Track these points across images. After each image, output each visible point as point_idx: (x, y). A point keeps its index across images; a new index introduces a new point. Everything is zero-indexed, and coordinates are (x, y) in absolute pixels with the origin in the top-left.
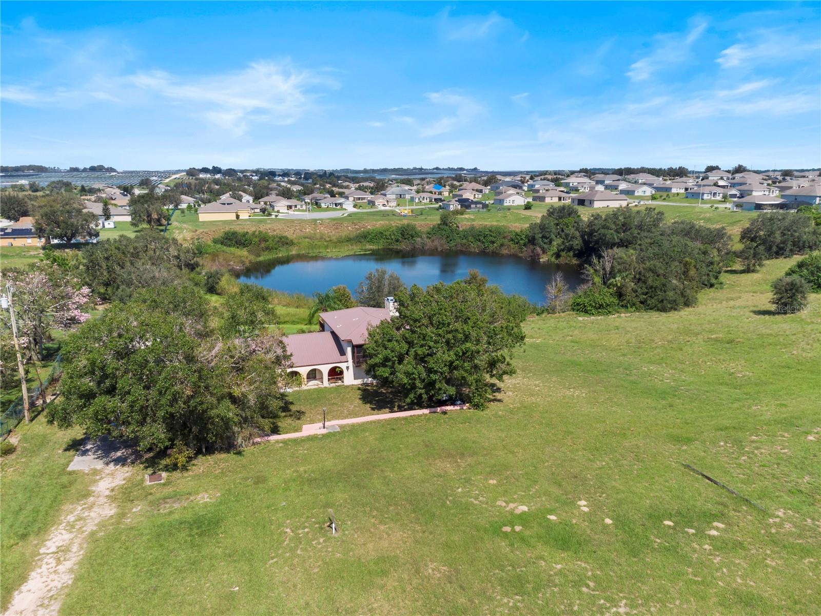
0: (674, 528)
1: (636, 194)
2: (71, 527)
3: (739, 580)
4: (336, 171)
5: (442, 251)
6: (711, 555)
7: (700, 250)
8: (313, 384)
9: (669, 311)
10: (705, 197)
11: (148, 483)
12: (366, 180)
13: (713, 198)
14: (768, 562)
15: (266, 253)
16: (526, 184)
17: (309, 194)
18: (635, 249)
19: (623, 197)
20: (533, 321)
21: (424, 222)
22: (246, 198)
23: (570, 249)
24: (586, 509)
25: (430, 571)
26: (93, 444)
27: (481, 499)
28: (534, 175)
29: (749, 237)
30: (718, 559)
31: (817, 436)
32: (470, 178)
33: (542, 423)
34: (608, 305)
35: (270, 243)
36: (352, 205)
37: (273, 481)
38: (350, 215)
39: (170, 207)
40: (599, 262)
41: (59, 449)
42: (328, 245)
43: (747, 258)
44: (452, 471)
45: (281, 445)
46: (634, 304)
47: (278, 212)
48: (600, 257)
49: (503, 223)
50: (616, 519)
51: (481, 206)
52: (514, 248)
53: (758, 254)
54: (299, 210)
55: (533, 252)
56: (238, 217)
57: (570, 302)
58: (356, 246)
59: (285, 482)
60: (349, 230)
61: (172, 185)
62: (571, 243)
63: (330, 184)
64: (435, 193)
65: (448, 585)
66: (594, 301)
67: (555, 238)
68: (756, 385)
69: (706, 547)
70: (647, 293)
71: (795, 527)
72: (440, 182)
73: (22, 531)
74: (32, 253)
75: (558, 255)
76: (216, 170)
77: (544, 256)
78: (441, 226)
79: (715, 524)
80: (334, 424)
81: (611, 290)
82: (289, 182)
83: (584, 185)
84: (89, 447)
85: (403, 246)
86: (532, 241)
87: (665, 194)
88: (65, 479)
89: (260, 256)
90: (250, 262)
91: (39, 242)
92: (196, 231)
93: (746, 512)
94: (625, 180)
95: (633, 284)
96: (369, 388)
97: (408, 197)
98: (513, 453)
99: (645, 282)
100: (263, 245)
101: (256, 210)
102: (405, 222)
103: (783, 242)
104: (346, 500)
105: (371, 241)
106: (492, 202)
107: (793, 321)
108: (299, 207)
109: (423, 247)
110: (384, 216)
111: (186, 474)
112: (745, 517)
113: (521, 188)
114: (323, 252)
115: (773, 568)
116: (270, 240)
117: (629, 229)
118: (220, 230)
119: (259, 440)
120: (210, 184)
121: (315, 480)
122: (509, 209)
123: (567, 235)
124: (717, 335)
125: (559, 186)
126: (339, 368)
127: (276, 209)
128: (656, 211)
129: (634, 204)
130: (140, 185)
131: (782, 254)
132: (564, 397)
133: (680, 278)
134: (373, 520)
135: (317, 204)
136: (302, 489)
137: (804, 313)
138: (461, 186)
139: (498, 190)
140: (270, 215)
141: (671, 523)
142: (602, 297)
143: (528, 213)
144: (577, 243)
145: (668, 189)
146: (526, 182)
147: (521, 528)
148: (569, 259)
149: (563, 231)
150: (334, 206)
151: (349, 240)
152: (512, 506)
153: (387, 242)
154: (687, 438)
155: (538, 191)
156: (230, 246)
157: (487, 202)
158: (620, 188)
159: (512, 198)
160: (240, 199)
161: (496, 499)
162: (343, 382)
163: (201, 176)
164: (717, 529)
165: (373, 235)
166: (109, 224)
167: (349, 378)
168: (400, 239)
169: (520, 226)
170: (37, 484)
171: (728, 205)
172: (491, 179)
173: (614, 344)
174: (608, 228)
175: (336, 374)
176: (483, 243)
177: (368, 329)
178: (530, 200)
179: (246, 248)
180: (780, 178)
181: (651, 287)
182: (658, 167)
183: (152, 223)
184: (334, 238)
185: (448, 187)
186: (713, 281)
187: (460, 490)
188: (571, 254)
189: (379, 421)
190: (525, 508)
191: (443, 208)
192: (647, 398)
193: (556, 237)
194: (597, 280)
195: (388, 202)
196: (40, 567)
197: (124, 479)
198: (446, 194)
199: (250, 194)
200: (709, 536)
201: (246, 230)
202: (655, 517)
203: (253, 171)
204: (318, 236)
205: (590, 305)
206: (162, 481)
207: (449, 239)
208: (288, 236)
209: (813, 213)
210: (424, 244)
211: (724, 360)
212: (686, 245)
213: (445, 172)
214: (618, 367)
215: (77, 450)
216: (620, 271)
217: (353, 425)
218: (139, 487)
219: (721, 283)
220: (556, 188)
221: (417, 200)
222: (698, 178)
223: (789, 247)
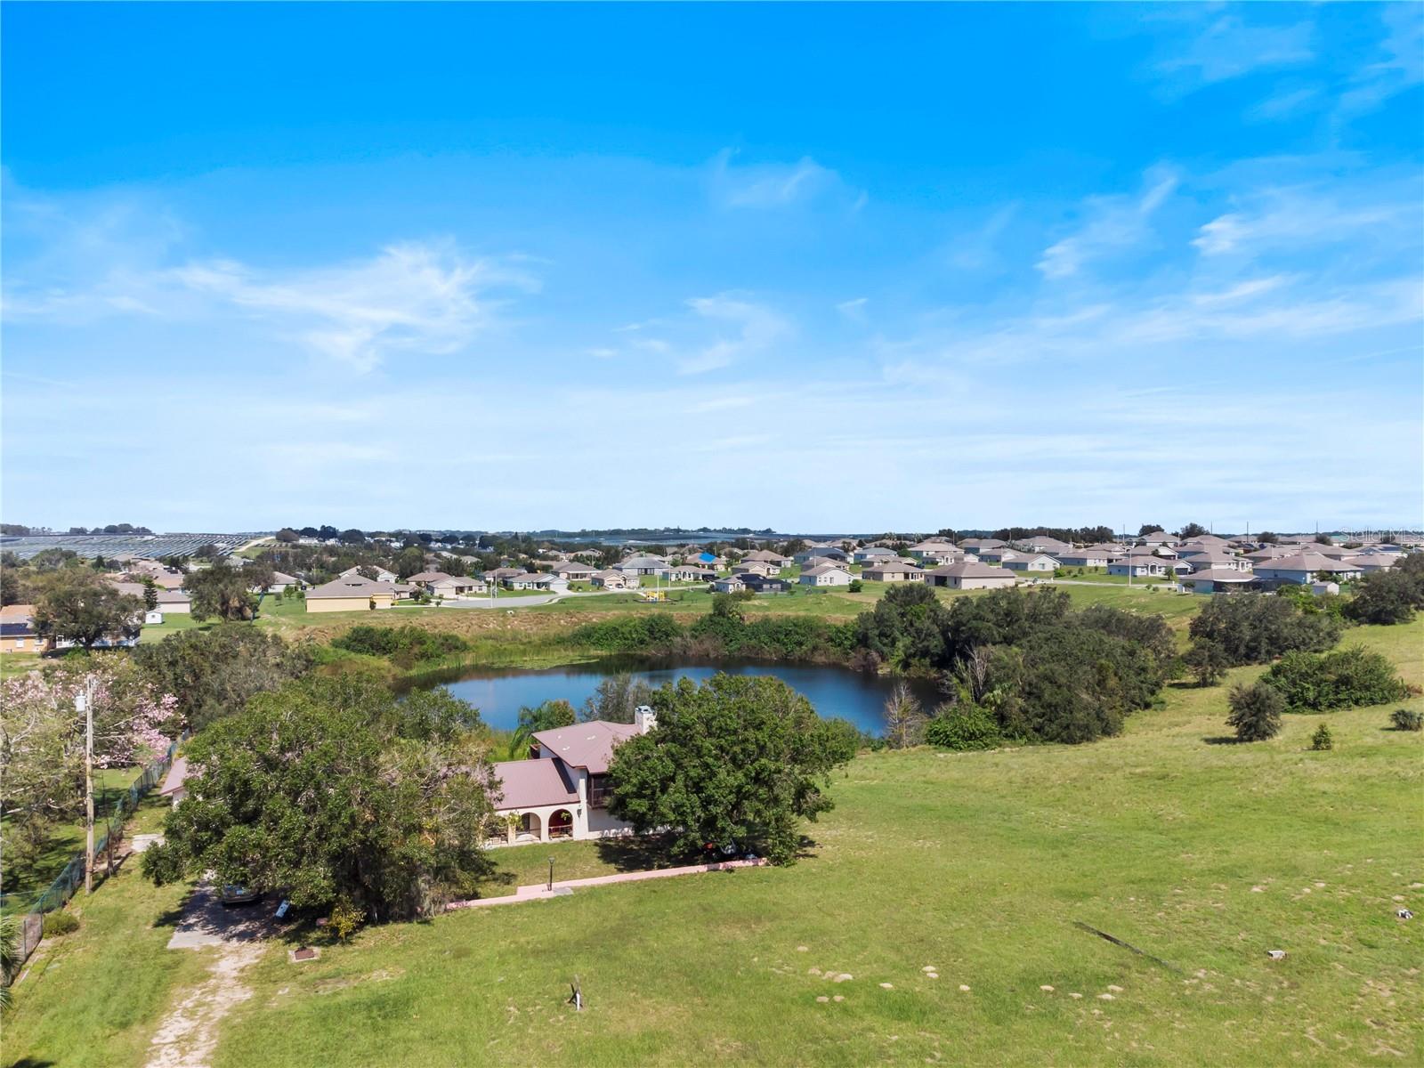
0: (1054, 993)
1: (1030, 568)
2: (190, 1014)
3: (1134, 1044)
4: (534, 534)
5: (716, 657)
6: (1101, 1020)
7: (1123, 648)
8: (526, 839)
9: (1079, 743)
10: (1139, 572)
11: (294, 960)
12: (586, 547)
13: (1151, 575)
14: (1176, 1025)
15: (422, 663)
16: (852, 554)
17: (492, 569)
18: (1020, 646)
19: (1008, 572)
20: (866, 759)
21: (686, 612)
22: (385, 576)
23: (925, 653)
24: (935, 976)
25: (717, 1047)
26: (198, 917)
27: (786, 968)
28: (863, 541)
29: (1203, 632)
30: (1109, 1024)
31: (1265, 887)
32: (760, 544)
33: (874, 881)
34: (983, 734)
35: (429, 647)
36: (566, 586)
37: (481, 954)
38: (562, 601)
39: (255, 591)
40: (967, 667)
41: (146, 924)
42: (525, 650)
43: (1199, 664)
44: (743, 939)
45: (487, 912)
46: (1024, 733)
47: (441, 597)
48: (966, 657)
49: (816, 613)
50: (977, 986)
51: (779, 586)
52: (835, 653)
53: (1216, 657)
54: (476, 594)
55: (865, 659)
56: (373, 605)
57: (924, 731)
58: (573, 651)
59: (501, 956)
60: (561, 625)
61: (254, 555)
62: (925, 643)
63: (526, 554)
64: (703, 567)
65: (743, 1061)
66: (962, 728)
67: (900, 637)
68: (1190, 828)
69: (1096, 1011)
70: (1044, 715)
71: (1217, 987)
72: (711, 550)
73: (119, 1019)
74: (23, 664)
75: (906, 665)
76: (327, 533)
77: (884, 665)
78: (714, 618)
79: (1111, 987)
80: (564, 886)
81: (987, 711)
82: (454, 550)
83: (946, 555)
84: (192, 921)
85: (652, 651)
86: (863, 640)
87: (1075, 570)
88: (167, 959)
89: (411, 668)
90: (395, 677)
91: (38, 646)
92: (304, 627)
93: (1155, 973)
94: (1012, 547)
95: (1020, 701)
96: (612, 843)
97: (658, 572)
98: (831, 915)
99: (1039, 698)
100: (416, 650)
101: (403, 595)
102: (655, 611)
103: (1254, 639)
104: (590, 974)
105: (598, 643)
106: (797, 580)
107: (1261, 750)
108: (475, 589)
109: (685, 652)
110: (619, 602)
111: (350, 949)
112: (1152, 979)
113: (843, 559)
114: (518, 661)
115: (1180, 1030)
116: (429, 642)
117: (1017, 621)
118: (344, 626)
119: (453, 905)
120: (321, 554)
121: (544, 951)
122: (824, 591)
123: (918, 631)
124: (1144, 769)
125: (904, 556)
126: (566, 812)
127: (437, 593)
128: (1057, 592)
129: (1026, 584)
130: (197, 556)
131: (1256, 659)
132: (909, 850)
133: (1094, 692)
134: (632, 995)
135: (506, 584)
136: (525, 963)
137: (1278, 739)
138: (745, 555)
139: (806, 563)
140: (427, 601)
141: (1050, 988)
142: (972, 721)
143: (855, 597)
144: (936, 644)
145: (1081, 562)
146: (852, 551)
147: (842, 997)
148: (923, 669)
149: (912, 625)
150: (535, 588)
151: (560, 641)
152: (830, 974)
153: (625, 644)
154: (1083, 893)
155: (871, 564)
156: (360, 651)
157: (789, 581)
158: (1003, 559)
159: (828, 575)
160: (374, 576)
161: (808, 967)
162: (571, 836)
163: (302, 541)
164: (1113, 992)
165: (601, 632)
166: (153, 618)
167: (581, 830)
168: (647, 639)
169: (841, 617)
170: (126, 967)
171: (1174, 585)
172: (794, 546)
173: (988, 783)
174: (982, 619)
175: (561, 822)
176: (784, 644)
177: (613, 747)
178: (859, 577)
179: (388, 656)
180: (1256, 545)
181: (1050, 705)
182: (1065, 527)
183: (229, 615)
184: (535, 639)
185: (724, 558)
186: (1151, 699)
187: (756, 959)
188: (927, 661)
189: (632, 882)
190: (849, 977)
191: (717, 590)
192: (1031, 848)
193: (902, 634)
194: (964, 694)
195: (625, 580)
196: (158, 1058)
197: (257, 957)
198: (721, 568)
199: (391, 570)
200: (1101, 1001)
201: (388, 627)
202: (1029, 981)
203: (391, 535)
204: (509, 635)
205: (956, 733)
206: (315, 958)
207: (728, 639)
208: (459, 635)
209: (1301, 596)
210: (686, 648)
211: (1149, 801)
212: (1101, 640)
213: (718, 535)
214: (992, 812)
215: (176, 925)
216: (999, 681)
217: (593, 887)
218: (283, 965)
219: (1163, 702)
220: (901, 559)
221: (673, 578)
222: (1130, 544)
223: (1264, 646)
